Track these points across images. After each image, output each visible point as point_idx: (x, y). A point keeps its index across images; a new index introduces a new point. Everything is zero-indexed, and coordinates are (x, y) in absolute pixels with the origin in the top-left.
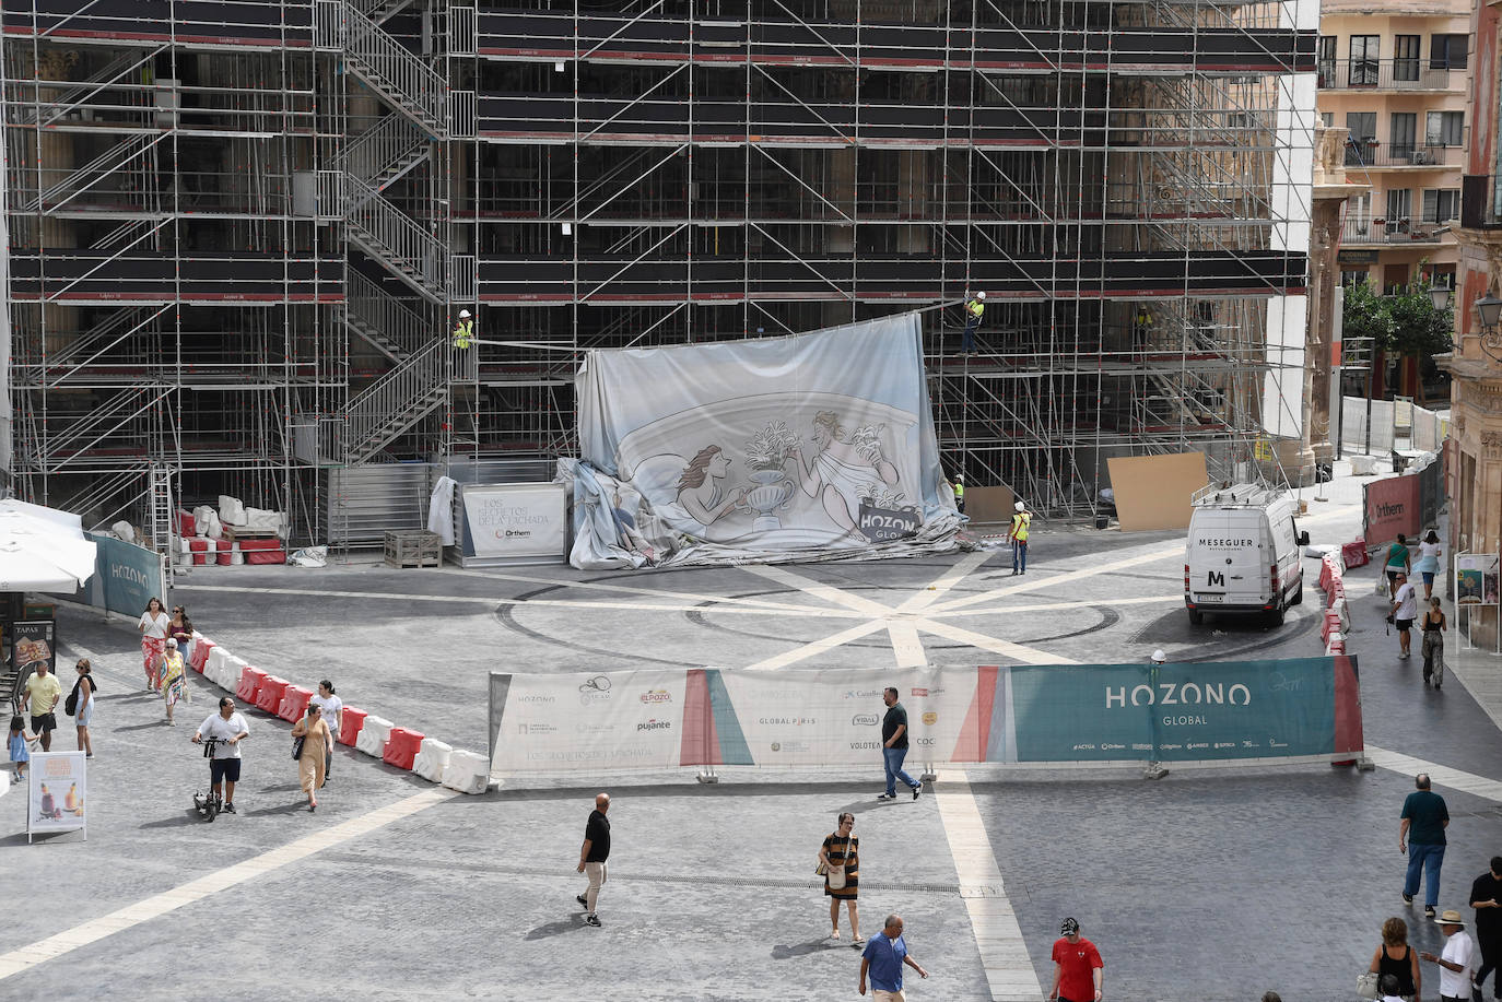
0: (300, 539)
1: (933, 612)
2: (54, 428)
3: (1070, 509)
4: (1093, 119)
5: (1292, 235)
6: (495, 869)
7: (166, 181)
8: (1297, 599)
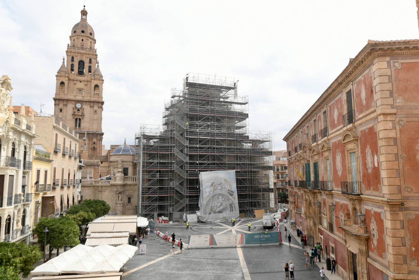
0: (170, 220)
1: (236, 227)
2: (145, 209)
3: (251, 215)
4: (251, 175)
5: (272, 186)
6: (189, 258)
7: (157, 183)
8: (275, 225)
